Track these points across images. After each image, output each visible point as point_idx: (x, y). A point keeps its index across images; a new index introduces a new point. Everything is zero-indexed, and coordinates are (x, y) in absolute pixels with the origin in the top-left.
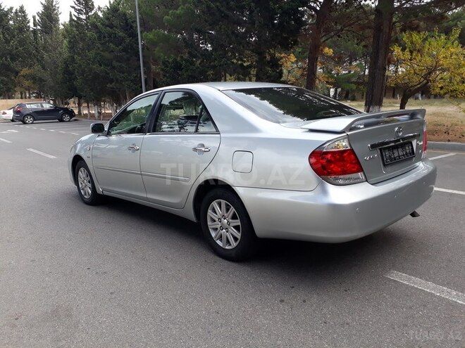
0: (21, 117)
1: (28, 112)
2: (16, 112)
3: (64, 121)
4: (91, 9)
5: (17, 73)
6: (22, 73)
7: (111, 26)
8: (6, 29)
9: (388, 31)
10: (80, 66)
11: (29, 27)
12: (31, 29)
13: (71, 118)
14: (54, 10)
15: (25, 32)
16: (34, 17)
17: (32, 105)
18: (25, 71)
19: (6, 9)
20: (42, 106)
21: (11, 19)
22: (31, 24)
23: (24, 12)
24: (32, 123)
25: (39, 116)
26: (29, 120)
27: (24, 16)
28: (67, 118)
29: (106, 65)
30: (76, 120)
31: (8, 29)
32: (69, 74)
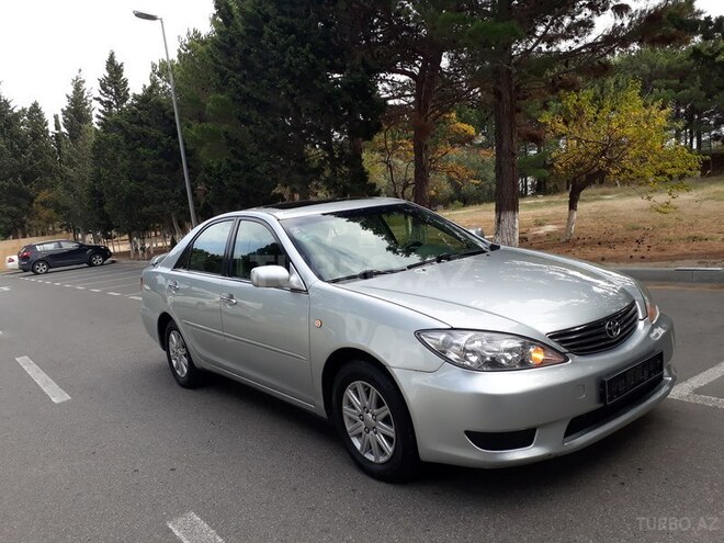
0: (29, 264)
1: (40, 257)
2: (23, 258)
3: (94, 265)
4: (125, 99)
5: (32, 200)
6: (39, 199)
7: (140, 123)
8: (16, 137)
9: (509, 98)
10: (110, 182)
11: (47, 131)
12: (50, 134)
13: (104, 260)
14: (86, 104)
15: (40, 138)
16: (56, 117)
17: (46, 246)
18: (44, 195)
19: (15, 111)
20: (61, 246)
21: (22, 124)
22: (51, 128)
23: (39, 111)
24: (46, 273)
25: (56, 261)
26: (41, 268)
27: (39, 116)
28: (98, 260)
29: (137, 180)
30: (113, 262)
31: (18, 137)
32: (97, 196)
